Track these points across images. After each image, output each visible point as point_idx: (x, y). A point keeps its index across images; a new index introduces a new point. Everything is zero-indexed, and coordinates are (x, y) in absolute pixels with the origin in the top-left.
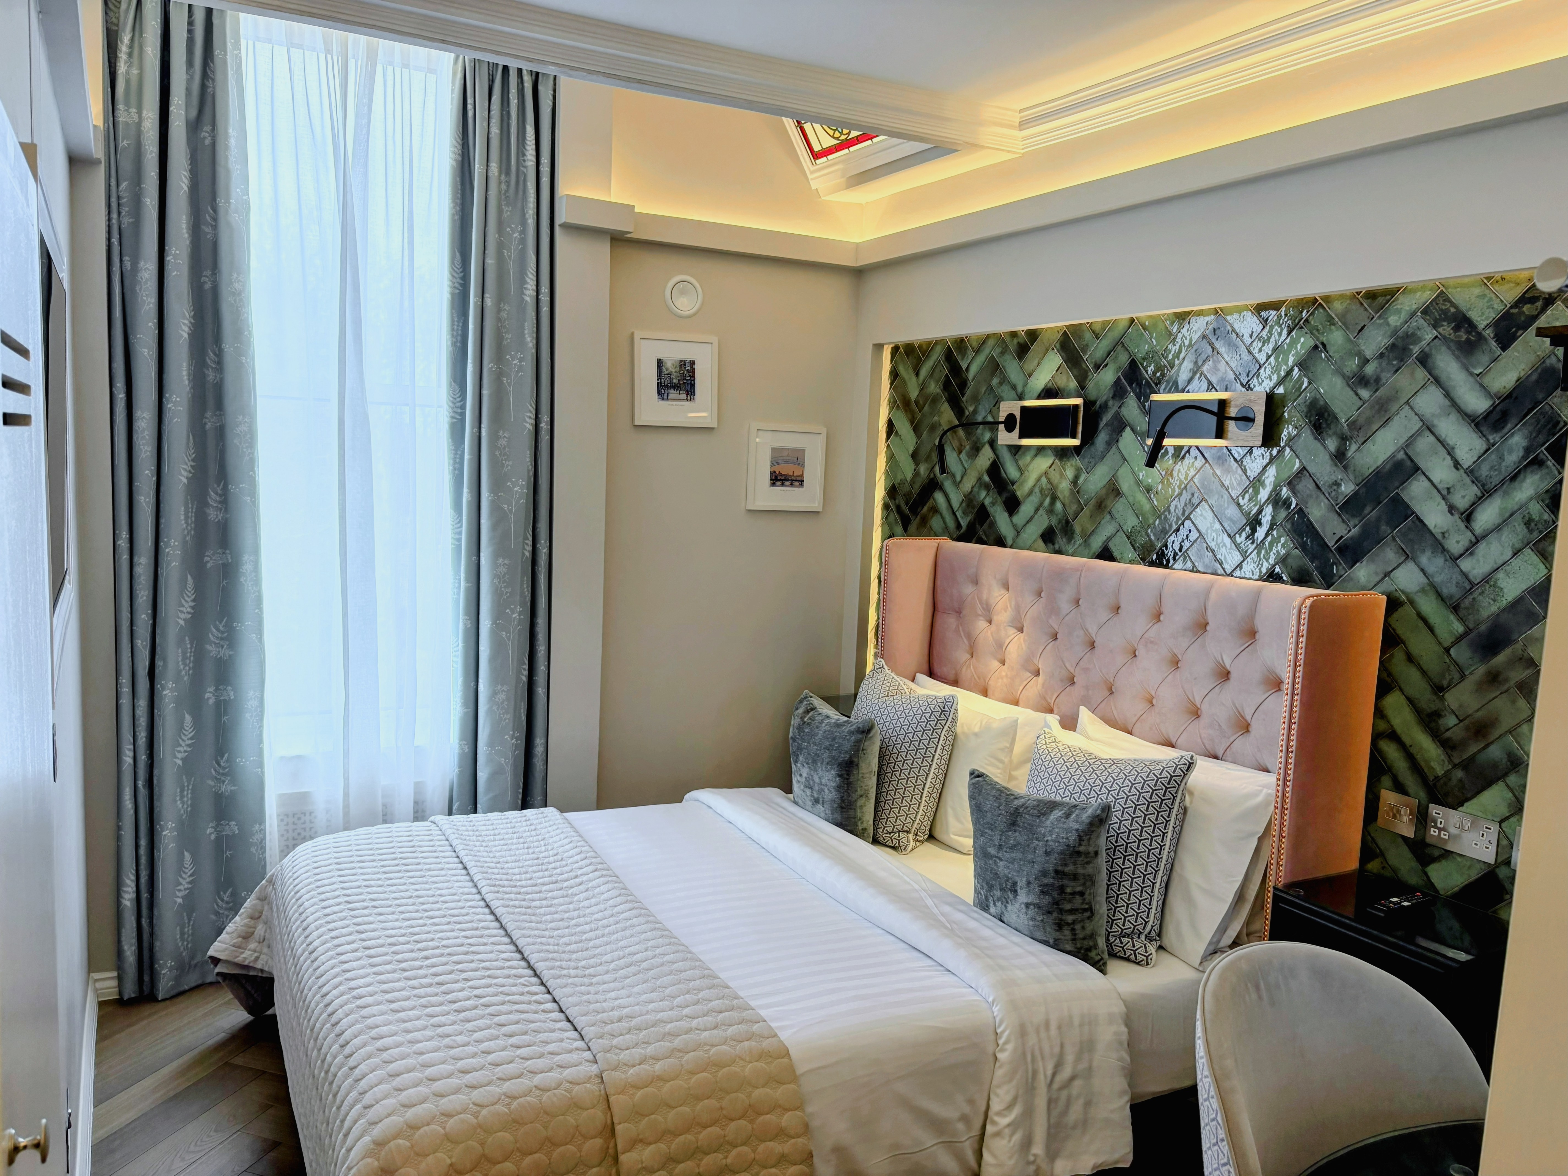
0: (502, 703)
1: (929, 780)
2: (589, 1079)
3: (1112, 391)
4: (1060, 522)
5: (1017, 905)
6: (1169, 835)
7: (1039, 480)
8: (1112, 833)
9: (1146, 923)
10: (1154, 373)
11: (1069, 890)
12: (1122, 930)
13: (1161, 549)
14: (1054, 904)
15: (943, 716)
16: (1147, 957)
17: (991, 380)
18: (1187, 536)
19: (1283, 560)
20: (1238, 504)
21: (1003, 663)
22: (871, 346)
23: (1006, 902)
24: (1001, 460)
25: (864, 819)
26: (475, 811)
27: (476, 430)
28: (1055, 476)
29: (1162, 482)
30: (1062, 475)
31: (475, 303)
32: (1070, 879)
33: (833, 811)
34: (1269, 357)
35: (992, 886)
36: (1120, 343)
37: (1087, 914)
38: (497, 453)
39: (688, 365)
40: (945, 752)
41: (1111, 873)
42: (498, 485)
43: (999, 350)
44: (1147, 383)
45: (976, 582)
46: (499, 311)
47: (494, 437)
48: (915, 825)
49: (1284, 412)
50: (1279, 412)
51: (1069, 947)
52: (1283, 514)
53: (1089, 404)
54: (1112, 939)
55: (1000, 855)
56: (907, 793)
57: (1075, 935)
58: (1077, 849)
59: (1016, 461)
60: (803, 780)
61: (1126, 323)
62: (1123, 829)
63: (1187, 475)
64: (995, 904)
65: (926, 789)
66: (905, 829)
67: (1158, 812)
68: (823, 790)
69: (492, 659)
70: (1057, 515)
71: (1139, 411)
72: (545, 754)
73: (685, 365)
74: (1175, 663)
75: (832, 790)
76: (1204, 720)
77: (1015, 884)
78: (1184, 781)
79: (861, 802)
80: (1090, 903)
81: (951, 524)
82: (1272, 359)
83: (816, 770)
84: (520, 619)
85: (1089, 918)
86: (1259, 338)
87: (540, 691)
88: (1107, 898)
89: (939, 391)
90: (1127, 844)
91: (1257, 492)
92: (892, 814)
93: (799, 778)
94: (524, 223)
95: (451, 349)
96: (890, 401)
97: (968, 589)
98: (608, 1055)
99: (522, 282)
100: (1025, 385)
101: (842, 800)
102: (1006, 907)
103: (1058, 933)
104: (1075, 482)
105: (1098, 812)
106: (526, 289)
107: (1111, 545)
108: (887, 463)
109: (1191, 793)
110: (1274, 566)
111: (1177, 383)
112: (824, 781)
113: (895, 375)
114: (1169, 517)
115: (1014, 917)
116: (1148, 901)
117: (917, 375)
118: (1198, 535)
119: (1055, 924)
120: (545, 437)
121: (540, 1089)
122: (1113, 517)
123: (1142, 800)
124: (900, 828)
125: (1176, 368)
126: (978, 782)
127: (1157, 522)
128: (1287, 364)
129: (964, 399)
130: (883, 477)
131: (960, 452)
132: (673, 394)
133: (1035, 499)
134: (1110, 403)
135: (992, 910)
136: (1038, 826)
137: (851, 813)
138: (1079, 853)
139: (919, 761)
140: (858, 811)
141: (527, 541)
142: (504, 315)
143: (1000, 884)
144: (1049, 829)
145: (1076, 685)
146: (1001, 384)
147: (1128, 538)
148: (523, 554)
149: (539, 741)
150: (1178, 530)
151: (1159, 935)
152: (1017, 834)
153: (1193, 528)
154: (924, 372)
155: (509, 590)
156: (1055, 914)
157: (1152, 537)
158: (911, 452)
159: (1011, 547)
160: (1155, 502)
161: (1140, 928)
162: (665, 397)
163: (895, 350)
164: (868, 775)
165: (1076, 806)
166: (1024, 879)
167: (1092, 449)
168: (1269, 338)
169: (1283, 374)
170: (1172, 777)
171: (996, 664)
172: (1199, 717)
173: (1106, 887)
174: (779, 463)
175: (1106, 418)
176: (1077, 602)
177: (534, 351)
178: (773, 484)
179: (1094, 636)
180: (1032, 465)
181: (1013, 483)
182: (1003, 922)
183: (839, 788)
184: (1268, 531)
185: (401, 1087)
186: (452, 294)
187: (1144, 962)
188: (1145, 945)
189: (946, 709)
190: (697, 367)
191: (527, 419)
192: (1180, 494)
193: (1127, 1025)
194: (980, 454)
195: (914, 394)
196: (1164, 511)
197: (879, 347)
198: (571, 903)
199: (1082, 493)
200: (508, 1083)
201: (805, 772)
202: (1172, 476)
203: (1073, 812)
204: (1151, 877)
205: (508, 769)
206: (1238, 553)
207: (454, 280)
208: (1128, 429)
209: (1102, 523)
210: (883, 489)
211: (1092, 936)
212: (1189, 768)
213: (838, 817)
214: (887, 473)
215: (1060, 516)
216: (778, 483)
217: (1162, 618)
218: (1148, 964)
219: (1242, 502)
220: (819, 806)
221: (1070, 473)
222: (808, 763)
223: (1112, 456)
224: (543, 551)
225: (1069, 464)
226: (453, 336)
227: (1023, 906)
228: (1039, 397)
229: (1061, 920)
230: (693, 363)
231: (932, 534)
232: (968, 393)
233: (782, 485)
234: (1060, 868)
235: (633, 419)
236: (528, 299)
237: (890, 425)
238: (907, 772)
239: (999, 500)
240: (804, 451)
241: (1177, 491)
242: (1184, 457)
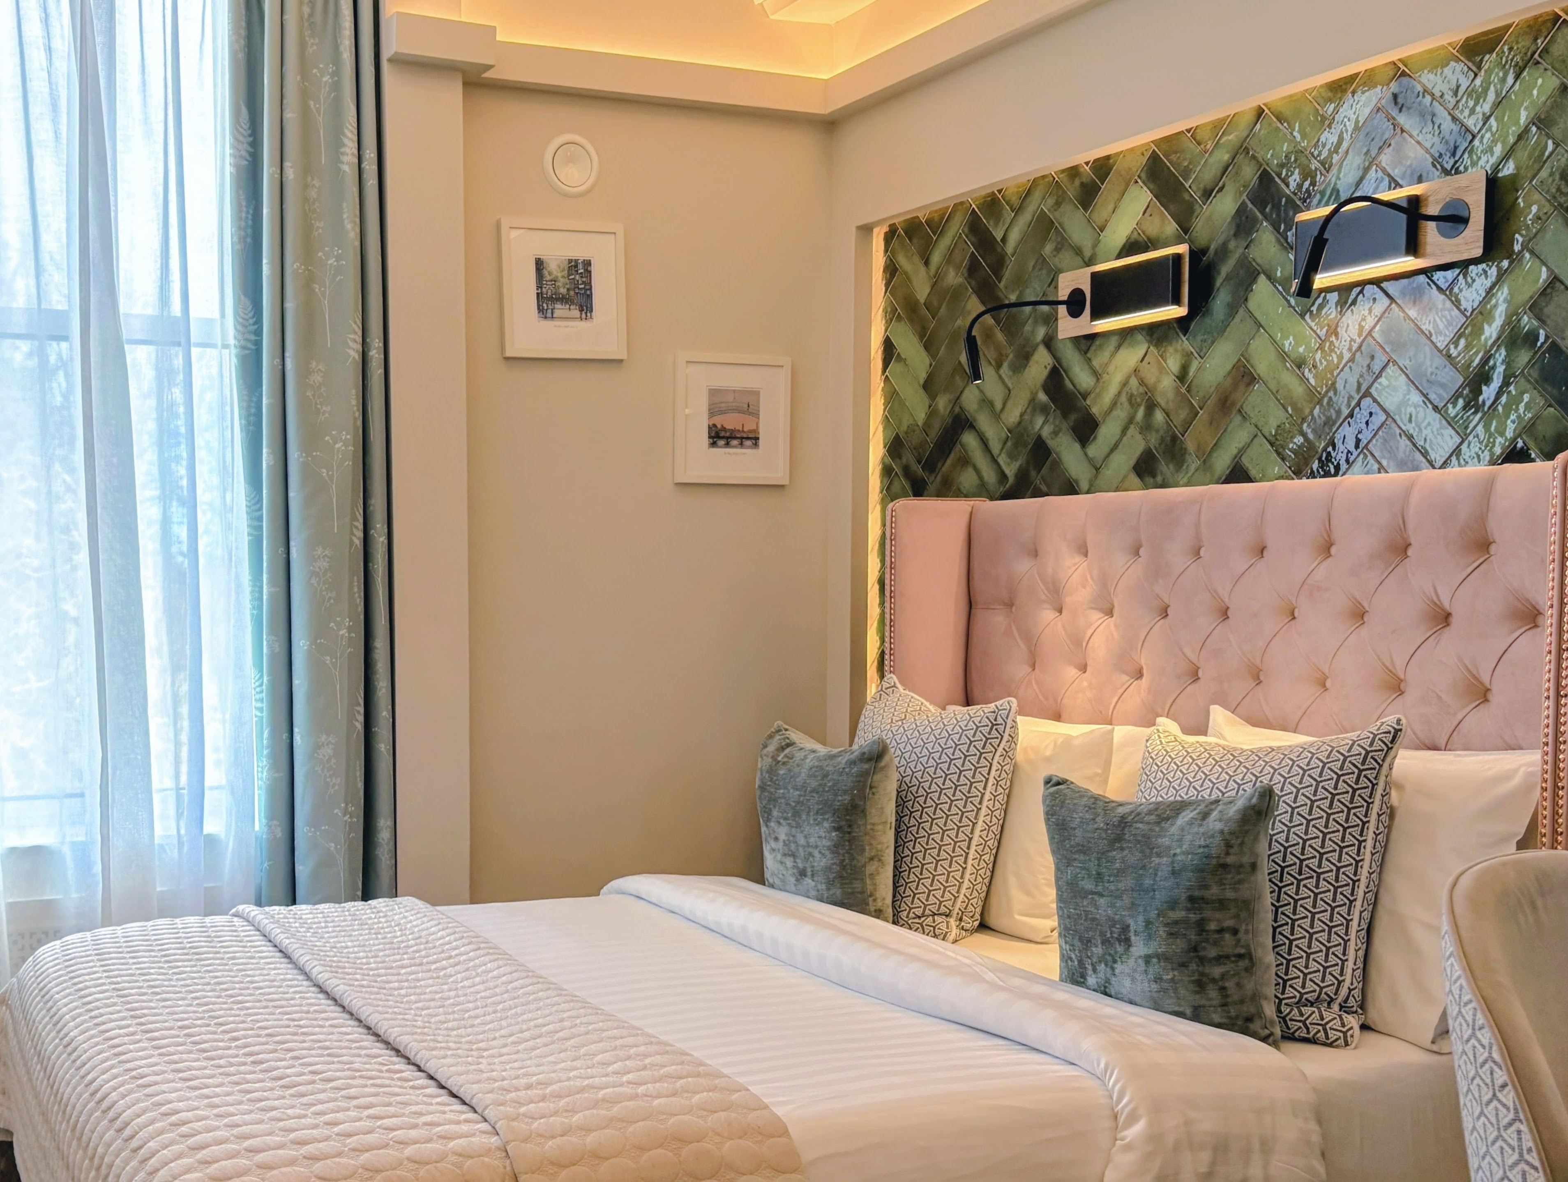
0: (329, 760)
1: (977, 833)
2: (488, 1152)
3: (1234, 226)
4: (1162, 440)
5: (1131, 962)
6: (1369, 844)
7: (1125, 384)
8: (1276, 847)
9: (1340, 982)
10: (1300, 186)
11: (1213, 926)
12: (1302, 995)
13: (1325, 449)
14: (1189, 951)
15: (994, 731)
16: (1345, 1033)
17: (1043, 247)
18: (1367, 423)
19: (1528, 429)
20: (1449, 356)
21: (1083, 668)
22: (854, 230)
23: (1111, 961)
24: (1065, 364)
25: (878, 895)
26: (294, 902)
27: (278, 361)
28: (1150, 374)
29: (1321, 348)
30: (1162, 370)
31: (271, 176)
32: (1214, 909)
33: (830, 884)
34: (1486, 119)
35: (1089, 941)
36: (1242, 149)
37: (1242, 964)
38: (309, 394)
39: (580, 266)
40: (1000, 790)
41: (1277, 908)
42: (310, 443)
43: (1051, 201)
44: (1289, 200)
45: (1035, 553)
46: (306, 186)
47: (304, 372)
48: (958, 904)
49: (1517, 198)
50: (1509, 199)
51: (1216, 1018)
52: (1523, 357)
53: (1196, 255)
54: (1285, 1010)
55: (1100, 888)
56: (943, 855)
57: (1227, 996)
58: (1222, 861)
59: (1089, 361)
60: (780, 845)
61: (1250, 117)
62: (1293, 839)
63: (1361, 328)
64: (1095, 970)
65: (973, 848)
66: (943, 909)
67: (1349, 809)
68: (811, 854)
69: (313, 696)
70: (1157, 431)
71: (1278, 247)
72: (392, 843)
73: (576, 266)
74: (1359, 615)
75: (827, 853)
76: (1412, 694)
77: (1126, 928)
78: (1388, 760)
79: (871, 868)
80: (1247, 946)
81: (990, 476)
82: (1492, 121)
83: (798, 826)
84: (350, 639)
85: (1247, 970)
86: (1470, 92)
87: (382, 747)
88: (1274, 948)
89: (960, 280)
90: (1302, 861)
91: (1478, 331)
92: (921, 888)
93: (773, 844)
94: (336, 60)
95: (238, 247)
96: (885, 311)
97: (1023, 566)
98: (515, 1124)
99: (337, 144)
100: (1096, 243)
101: (843, 867)
102: (1113, 969)
103: (1197, 996)
104: (1182, 376)
105: (1254, 800)
106: (343, 154)
107: (1246, 461)
108: (886, 405)
109: (1400, 787)
110: (1514, 440)
111: (1338, 191)
112: (812, 840)
113: (891, 270)
114: (1335, 399)
115: (1127, 983)
116: (1341, 948)
117: (927, 263)
118: (1384, 417)
119: (1194, 982)
120: (376, 373)
121: (415, 1162)
122: (1245, 418)
123: (1321, 793)
124: (934, 909)
125: (1334, 171)
126: (1057, 792)
127: (1316, 411)
128: (1517, 122)
129: (1002, 285)
130: (881, 428)
131: (999, 366)
132: (560, 310)
133: (1121, 413)
134: (1232, 245)
135: (1092, 980)
136: (1159, 836)
137: (857, 885)
138: (1224, 866)
139: (961, 804)
140: (868, 881)
141: (356, 523)
142: (313, 194)
143: (1102, 934)
144: (1176, 838)
145: (1201, 681)
146: (1057, 250)
147: (1272, 444)
148: (351, 542)
149: (383, 824)
150: (1351, 415)
151: (1362, 1006)
152: (1126, 852)
153: (1375, 409)
154: (936, 258)
155: (334, 594)
156: (1193, 966)
157: (1311, 436)
158: (922, 382)
159: (1087, 493)
160: (1312, 381)
161: (1331, 991)
162: (549, 315)
163: (890, 236)
164: (880, 827)
165: (1217, 801)
166: (1141, 918)
167: (1208, 321)
168: (1486, 91)
169: (1511, 140)
170: (1367, 752)
171: (1072, 672)
172: (1402, 693)
173: (1271, 930)
174: (722, 412)
175: (1225, 269)
176: (1197, 553)
177: (357, 244)
178: (713, 444)
179: (1226, 600)
180: (1114, 362)
181: (1085, 396)
182: (1110, 996)
183: (835, 848)
184: (1501, 388)
185: (209, 1159)
186: (237, 166)
187: (1341, 1042)
188: (1340, 1016)
189: (1000, 721)
190: (593, 269)
191: (351, 343)
192: (1352, 360)
193: (1320, 1121)
194: (1031, 363)
195: (922, 292)
196: (1327, 392)
197: (866, 230)
198: (445, 984)
199: (1194, 390)
200: (367, 1155)
201: (782, 832)
202: (1337, 335)
203: (1212, 810)
204: (1344, 910)
205: (341, 860)
206: (1453, 432)
207: (240, 147)
208: (1262, 278)
209: (1230, 429)
210: (882, 446)
211: (1256, 997)
212: (1394, 737)
213: (838, 892)
214: (886, 420)
215: (1162, 432)
216: (721, 442)
217: (1333, 550)
218: (1347, 1044)
219: (1454, 352)
220: (808, 881)
221: (1173, 364)
222: (786, 819)
223: (1239, 325)
224: (380, 540)
225: (1171, 349)
226: (240, 228)
227: (1140, 961)
228: (1119, 256)
229: (1202, 974)
230: (588, 264)
231: (959, 494)
232: (1008, 273)
233: (727, 445)
234: (1197, 893)
235: (503, 349)
236: (346, 168)
237: (889, 348)
238: (941, 822)
239: (1065, 426)
240: (757, 393)
241: (1347, 356)
242: (1354, 303)
